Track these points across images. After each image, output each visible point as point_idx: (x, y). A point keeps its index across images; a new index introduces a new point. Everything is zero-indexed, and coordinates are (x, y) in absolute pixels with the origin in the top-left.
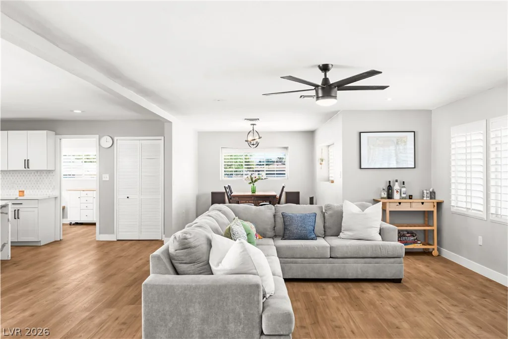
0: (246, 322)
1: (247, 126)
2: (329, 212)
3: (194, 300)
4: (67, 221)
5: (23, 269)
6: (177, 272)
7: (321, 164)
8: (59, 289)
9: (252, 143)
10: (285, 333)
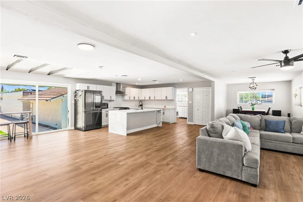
0: (236, 159)
1: (250, 81)
2: (294, 121)
3: (215, 147)
4: (178, 117)
5: (165, 130)
6: (210, 136)
7: (295, 97)
8: (174, 137)
9: (253, 88)
10: (254, 167)
